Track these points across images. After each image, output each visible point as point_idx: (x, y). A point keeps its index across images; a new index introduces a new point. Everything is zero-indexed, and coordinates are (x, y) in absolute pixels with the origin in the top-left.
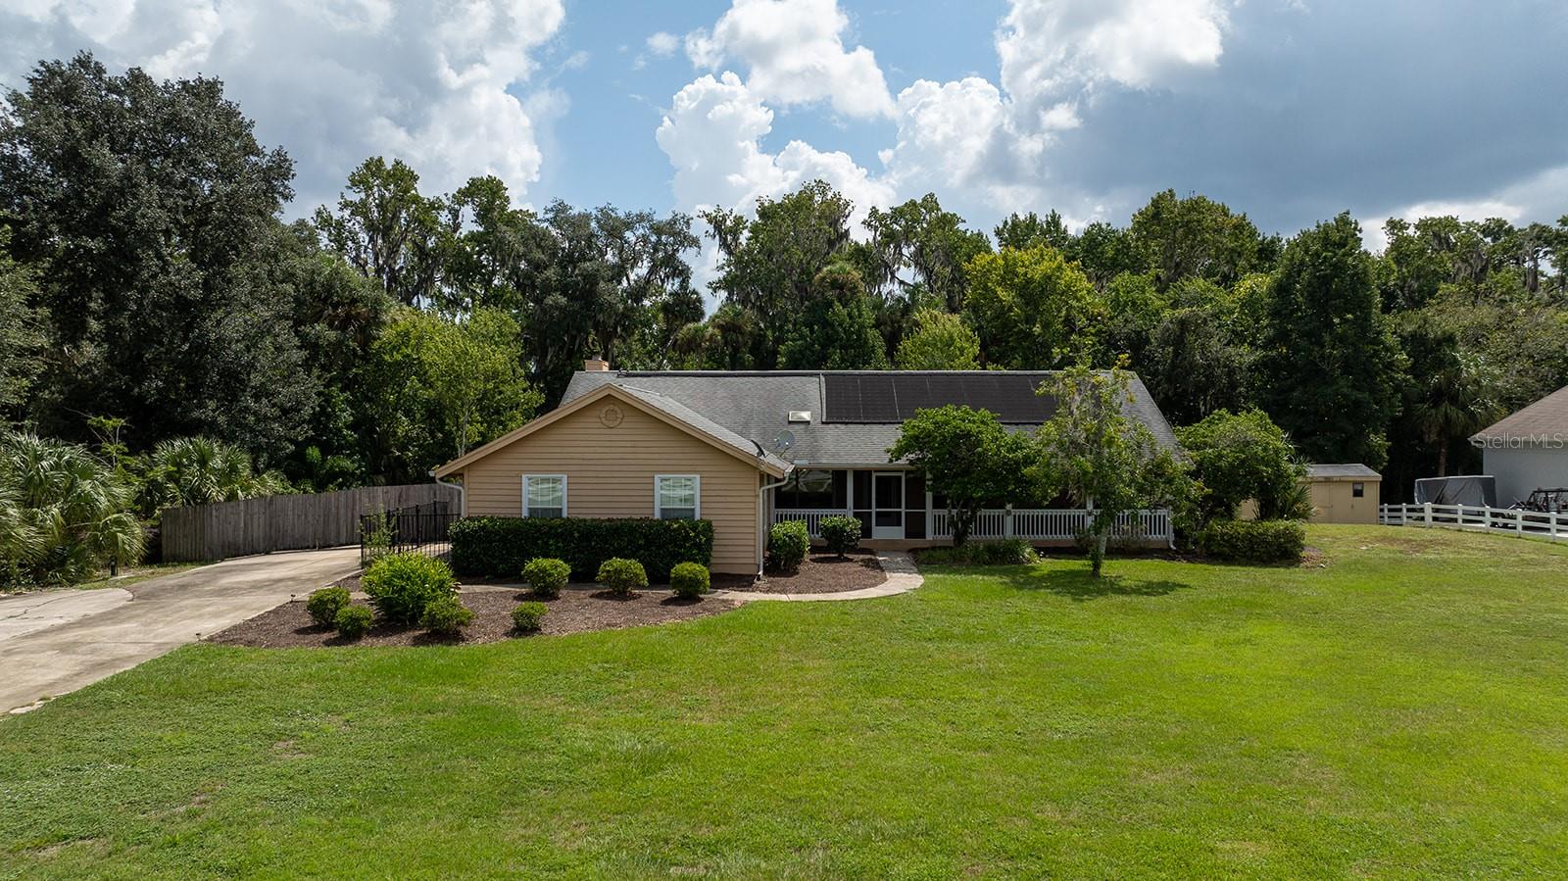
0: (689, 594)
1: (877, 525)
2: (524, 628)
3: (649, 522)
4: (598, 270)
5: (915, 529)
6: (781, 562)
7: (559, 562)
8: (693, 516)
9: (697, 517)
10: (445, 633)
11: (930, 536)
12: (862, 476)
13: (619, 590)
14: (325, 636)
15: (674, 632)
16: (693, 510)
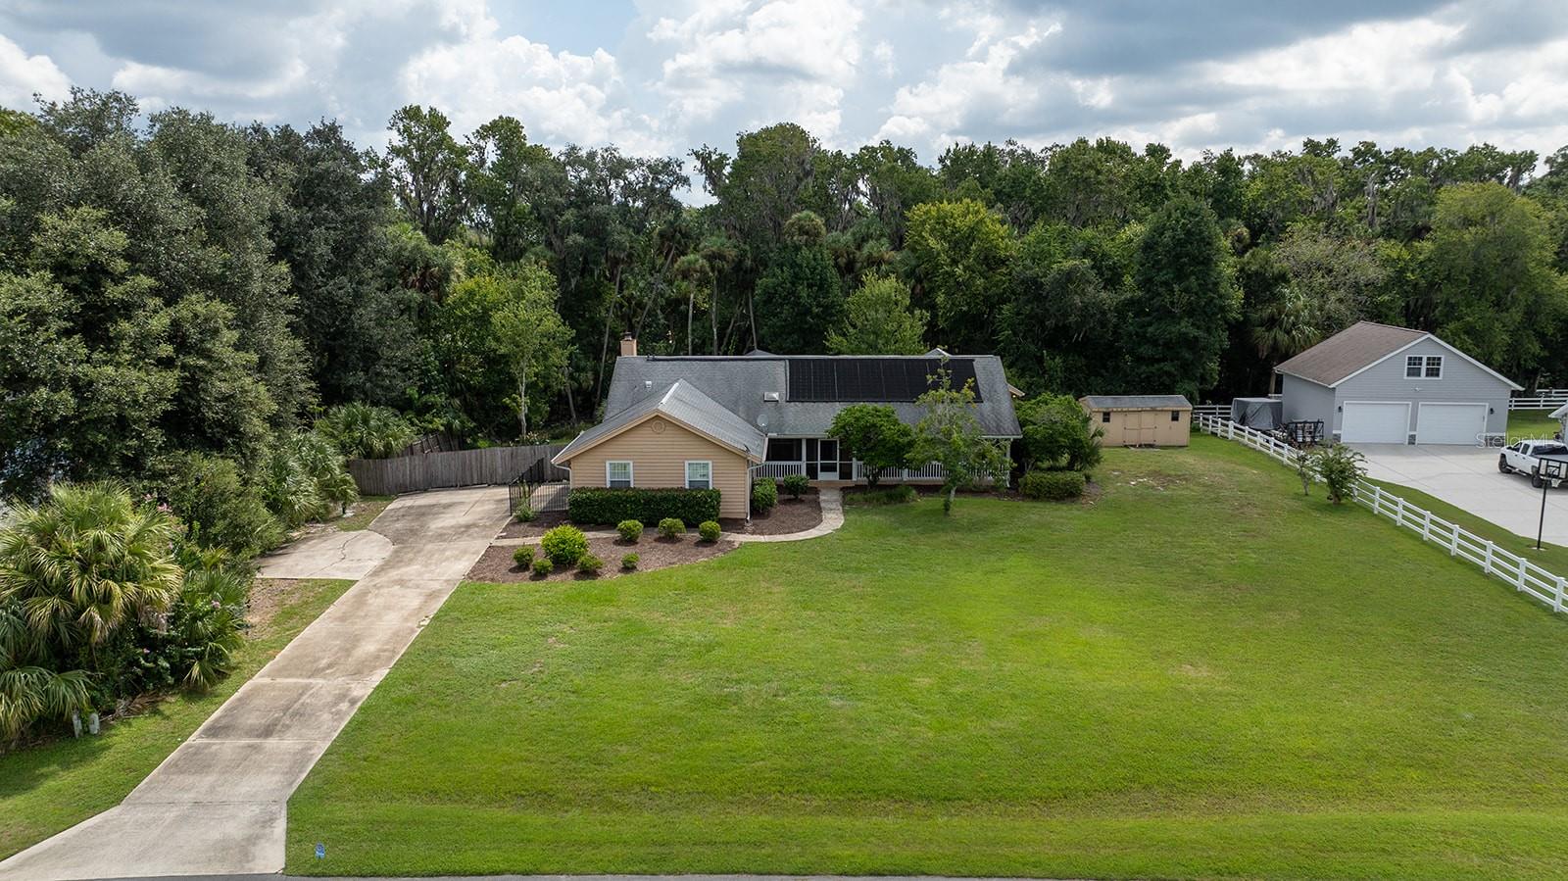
0: (709, 540)
1: (821, 471)
2: (628, 568)
3: (681, 489)
4: (608, 214)
5: (846, 474)
6: (759, 509)
7: (637, 522)
8: (708, 487)
9: (711, 488)
10: (588, 573)
11: (854, 479)
12: (812, 443)
13: (670, 538)
14: (527, 574)
15: (707, 567)
16: (708, 482)
